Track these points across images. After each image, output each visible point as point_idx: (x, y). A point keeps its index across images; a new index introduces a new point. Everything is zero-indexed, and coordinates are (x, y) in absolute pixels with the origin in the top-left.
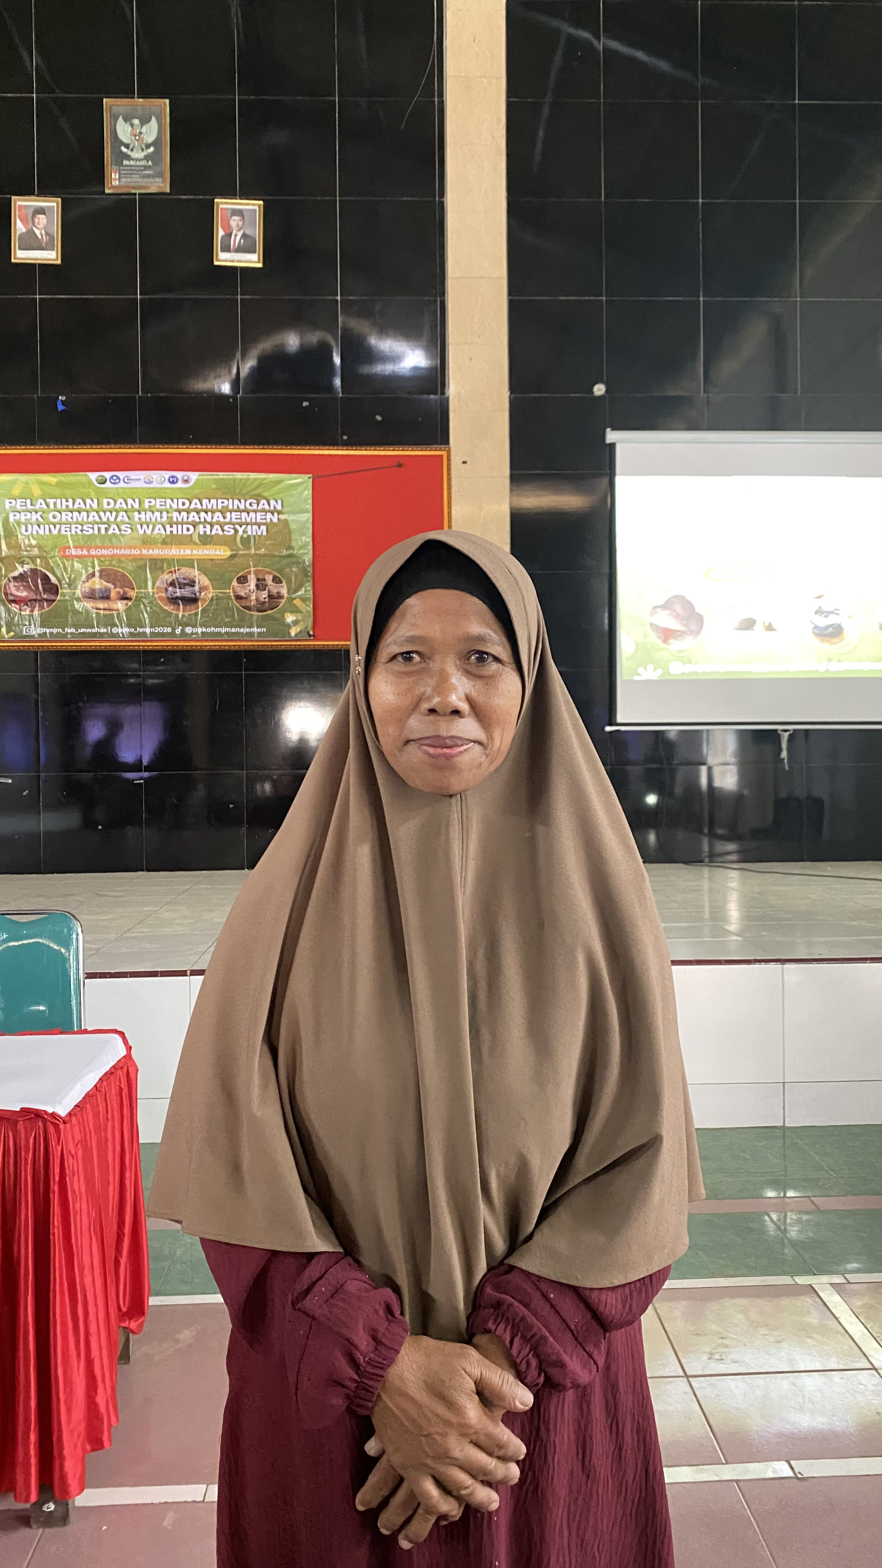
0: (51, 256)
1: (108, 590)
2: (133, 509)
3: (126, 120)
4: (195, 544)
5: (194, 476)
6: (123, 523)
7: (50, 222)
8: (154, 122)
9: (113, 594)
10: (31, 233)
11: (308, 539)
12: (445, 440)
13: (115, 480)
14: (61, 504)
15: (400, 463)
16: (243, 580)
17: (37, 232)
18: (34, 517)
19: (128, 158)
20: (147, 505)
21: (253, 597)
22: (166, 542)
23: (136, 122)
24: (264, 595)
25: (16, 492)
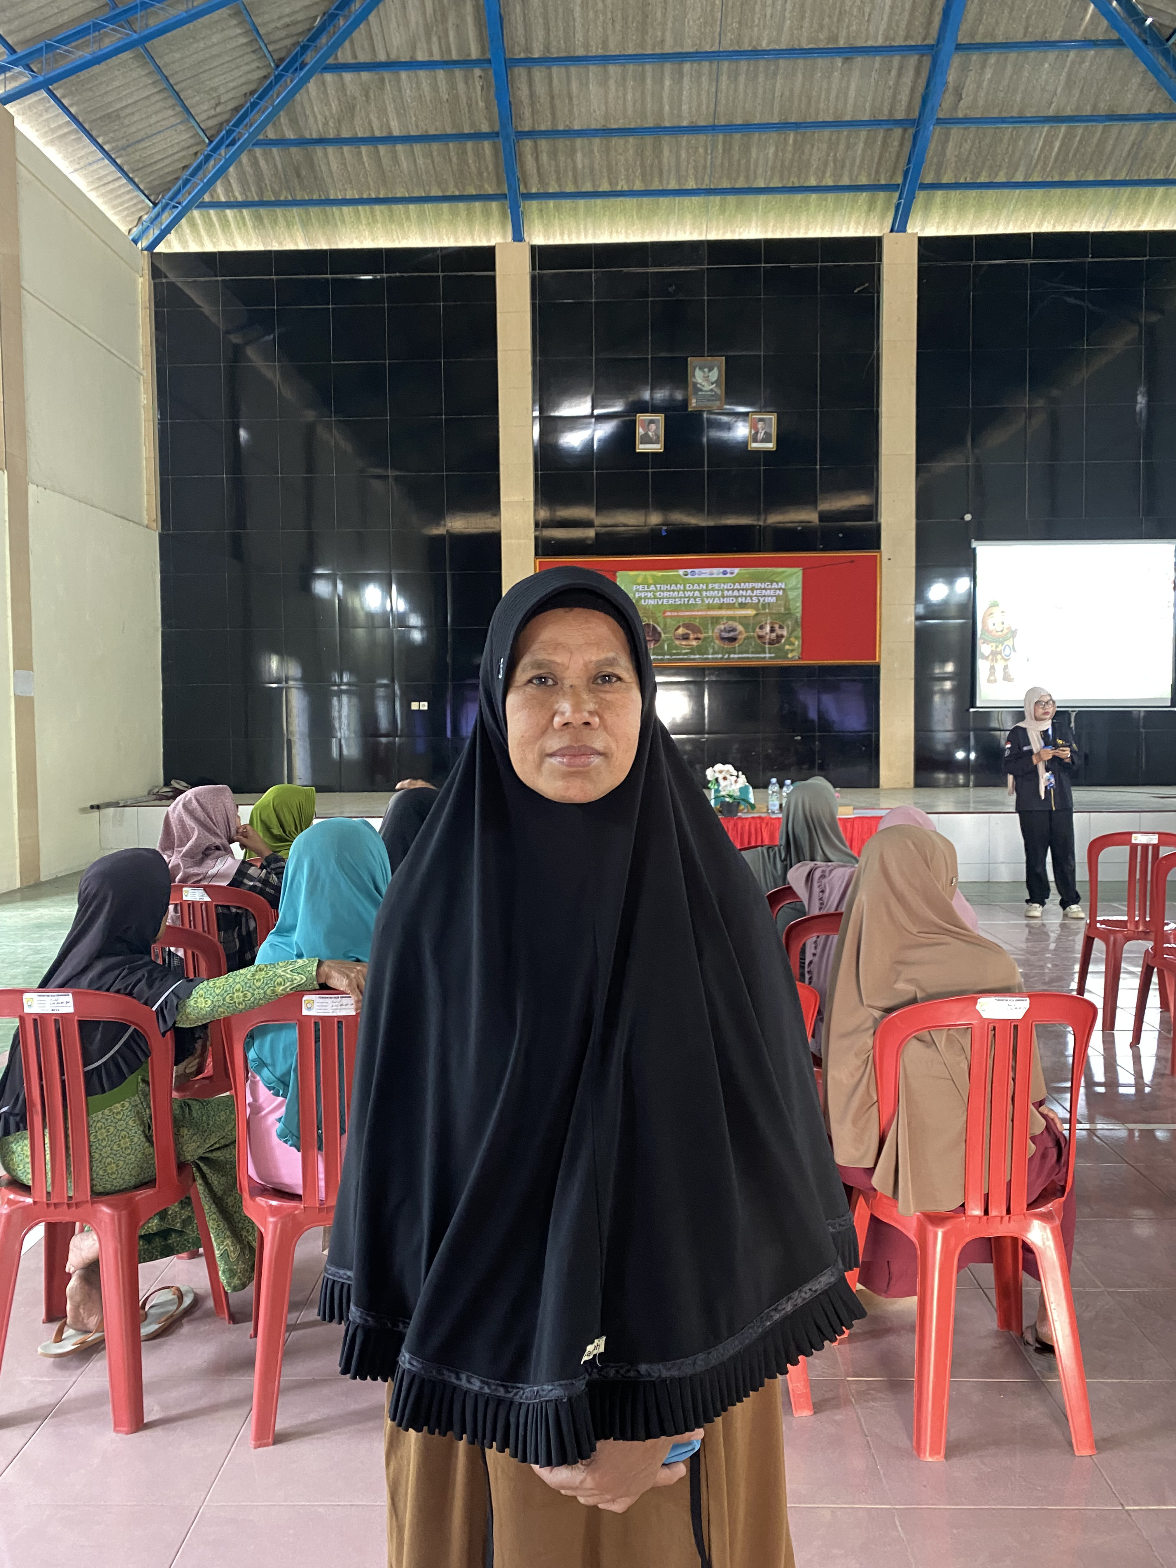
0: (658, 447)
1: (688, 634)
2: (702, 590)
3: (700, 369)
4: (736, 608)
5: (736, 570)
6: (697, 597)
7: (657, 428)
8: (716, 371)
9: (691, 636)
10: (646, 434)
11: (799, 604)
12: (878, 547)
13: (693, 573)
14: (664, 587)
15: (852, 561)
16: (761, 628)
17: (650, 434)
18: (650, 595)
19: (701, 390)
20: (710, 587)
21: (768, 637)
22: (721, 607)
23: (706, 370)
24: (774, 635)
25: (639, 580)
